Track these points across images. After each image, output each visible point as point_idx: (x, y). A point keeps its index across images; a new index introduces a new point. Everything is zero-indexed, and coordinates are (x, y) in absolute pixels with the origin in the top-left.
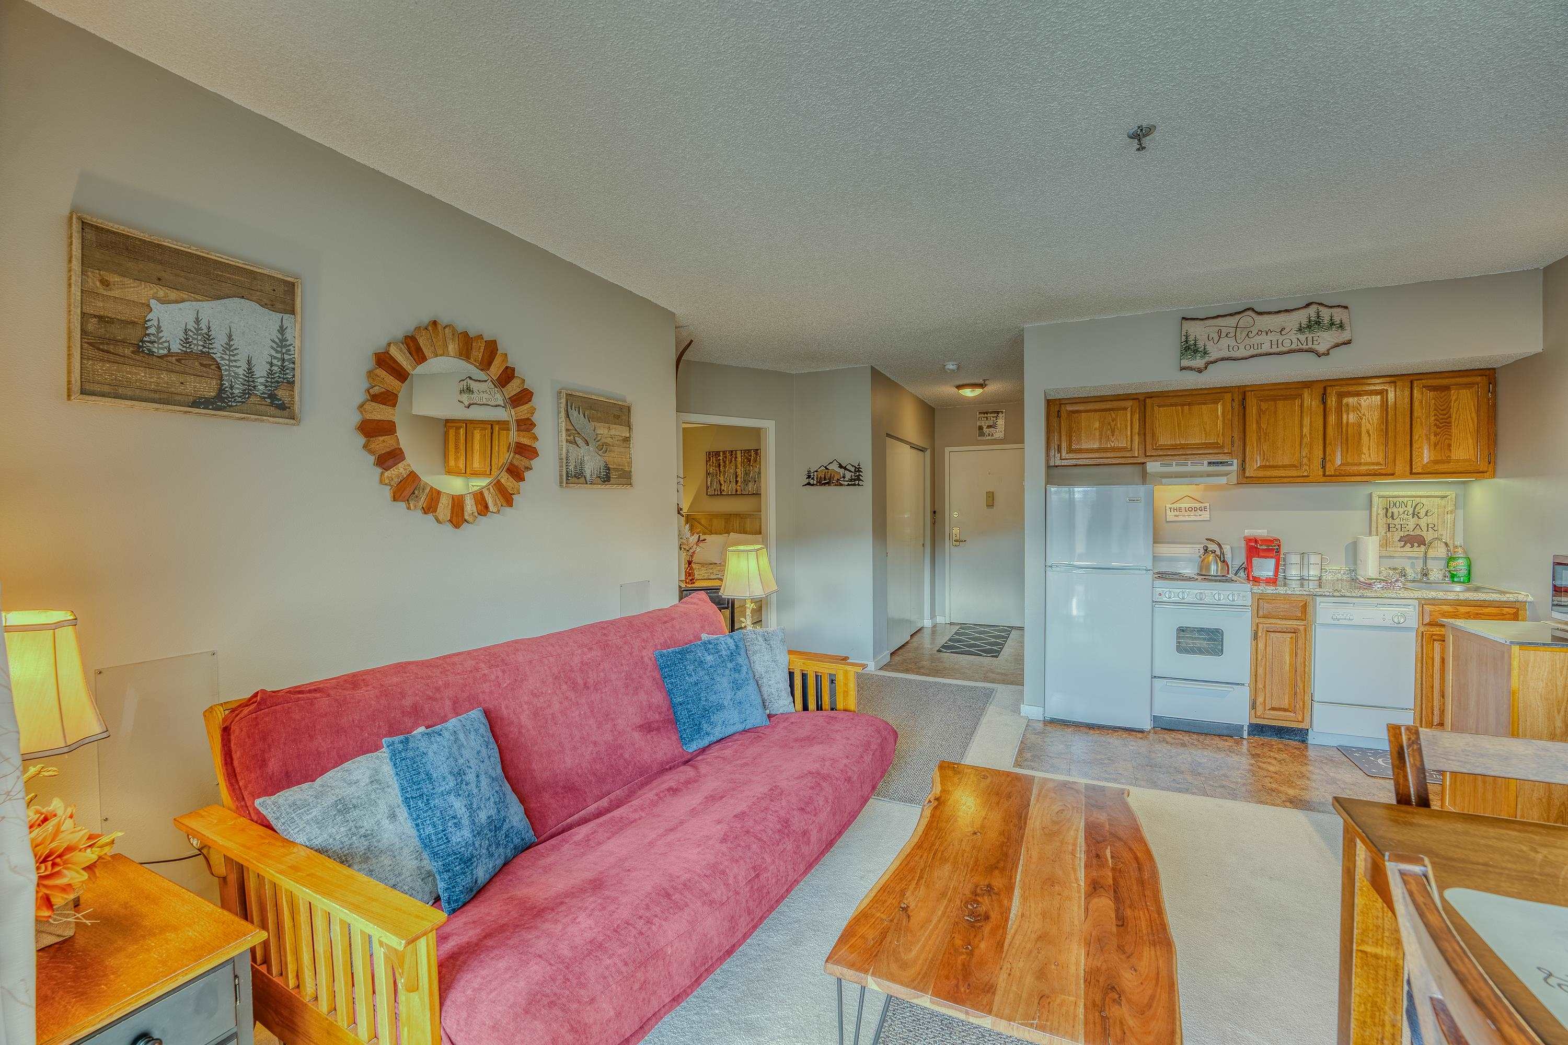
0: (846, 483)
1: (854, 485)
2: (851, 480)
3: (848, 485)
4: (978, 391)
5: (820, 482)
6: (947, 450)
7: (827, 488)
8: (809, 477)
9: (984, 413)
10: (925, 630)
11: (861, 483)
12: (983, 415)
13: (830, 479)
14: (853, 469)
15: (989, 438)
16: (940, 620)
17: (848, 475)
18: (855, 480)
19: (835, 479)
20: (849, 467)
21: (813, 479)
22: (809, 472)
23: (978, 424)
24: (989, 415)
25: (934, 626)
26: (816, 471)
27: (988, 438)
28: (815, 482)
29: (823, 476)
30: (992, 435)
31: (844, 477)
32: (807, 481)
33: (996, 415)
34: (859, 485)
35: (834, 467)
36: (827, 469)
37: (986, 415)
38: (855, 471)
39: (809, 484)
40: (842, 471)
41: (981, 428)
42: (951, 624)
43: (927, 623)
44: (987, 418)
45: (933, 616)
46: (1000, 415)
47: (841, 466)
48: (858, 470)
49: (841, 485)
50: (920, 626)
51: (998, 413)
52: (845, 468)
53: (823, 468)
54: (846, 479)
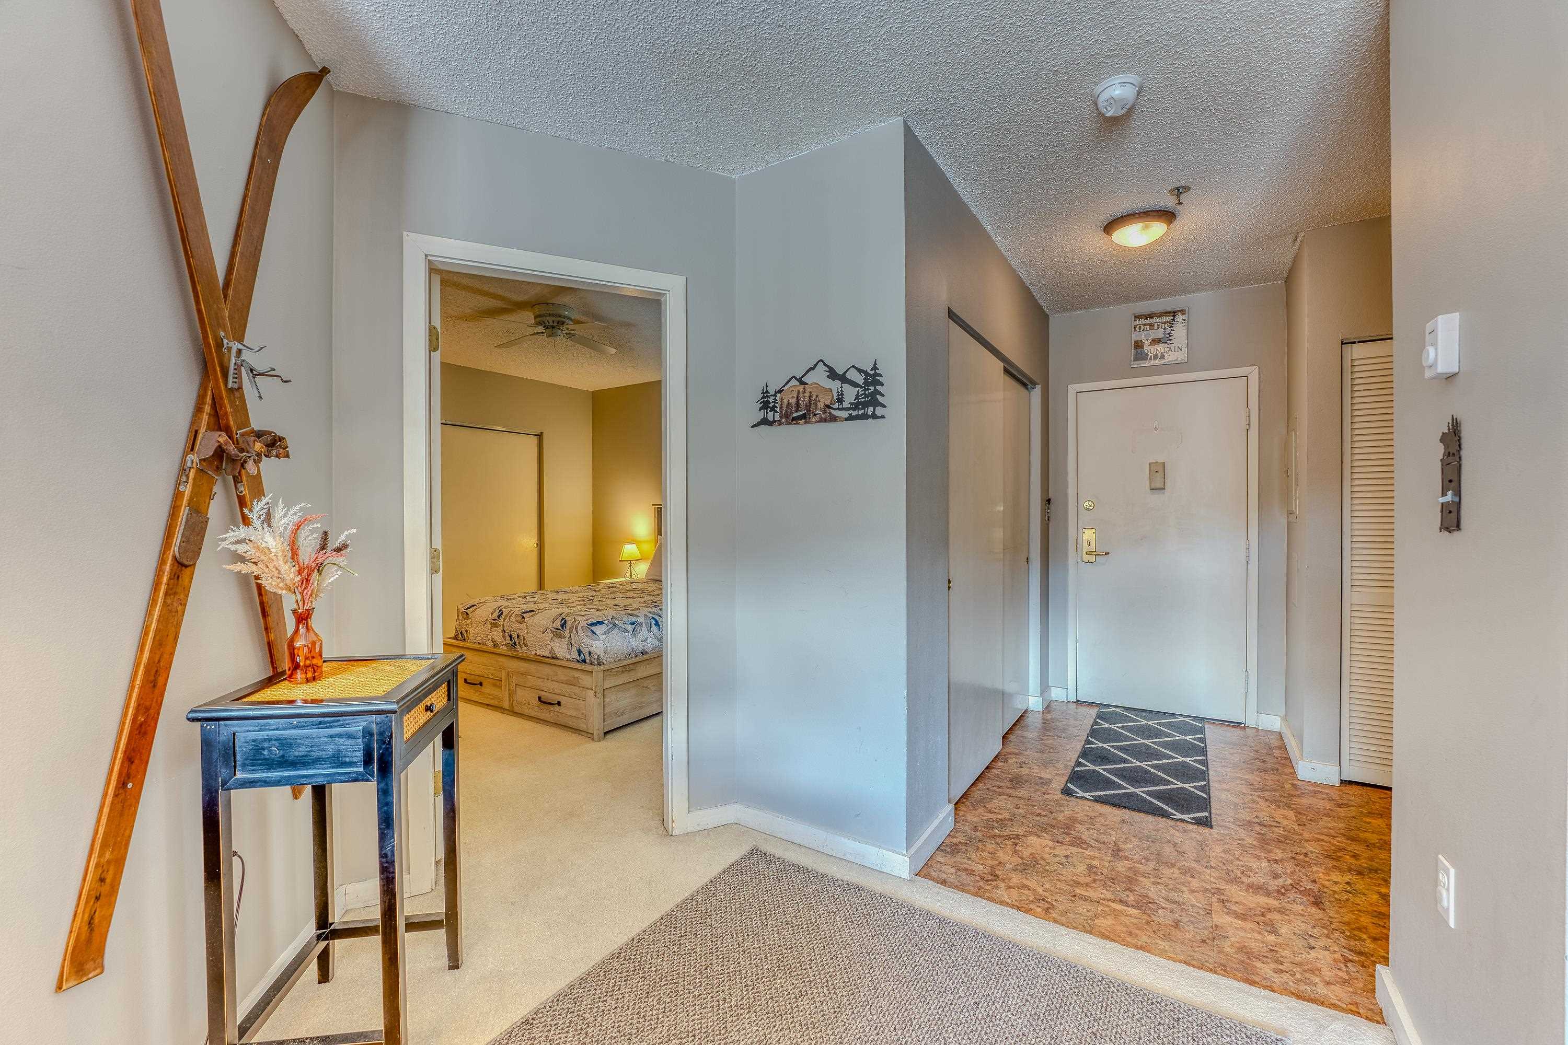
0: (845, 414)
1: (865, 417)
2: (856, 406)
3: (851, 418)
4: (1158, 229)
5: (787, 416)
6: (1072, 389)
7: (801, 429)
8: (765, 405)
9: (1146, 317)
10: (1030, 715)
11: (879, 411)
12: (1143, 321)
13: (808, 407)
14: (860, 379)
15: (1157, 362)
16: (1056, 694)
17: (850, 394)
18: (865, 405)
19: (821, 405)
20: (853, 375)
21: (773, 409)
22: (765, 393)
23: (1135, 337)
24: (1155, 320)
25: (1048, 708)
26: (780, 391)
27: (1152, 363)
28: (777, 418)
29: (793, 401)
30: (1163, 357)
31: (840, 400)
32: (761, 415)
33: (1169, 318)
34: (874, 416)
35: (819, 378)
36: (802, 383)
37: (1149, 321)
38: (866, 383)
39: (765, 422)
40: (835, 385)
41: (1138, 345)
42: (1079, 703)
43: (1034, 703)
44: (1151, 325)
45: (1044, 688)
46: (1179, 318)
47: (833, 374)
48: (873, 378)
49: (834, 419)
50: (1021, 707)
51: (1174, 313)
52: (843, 379)
53: (794, 382)
54: (846, 404)
